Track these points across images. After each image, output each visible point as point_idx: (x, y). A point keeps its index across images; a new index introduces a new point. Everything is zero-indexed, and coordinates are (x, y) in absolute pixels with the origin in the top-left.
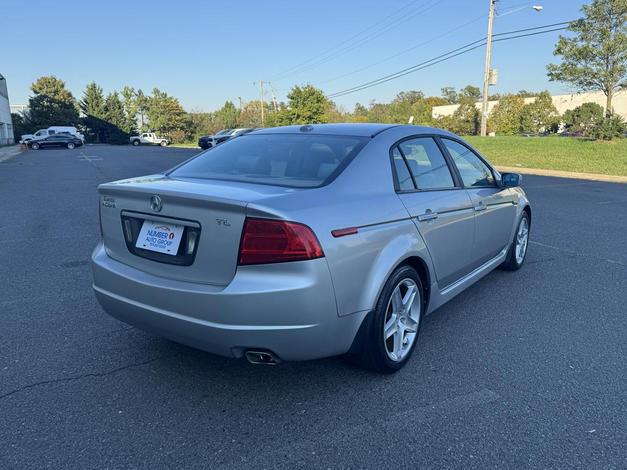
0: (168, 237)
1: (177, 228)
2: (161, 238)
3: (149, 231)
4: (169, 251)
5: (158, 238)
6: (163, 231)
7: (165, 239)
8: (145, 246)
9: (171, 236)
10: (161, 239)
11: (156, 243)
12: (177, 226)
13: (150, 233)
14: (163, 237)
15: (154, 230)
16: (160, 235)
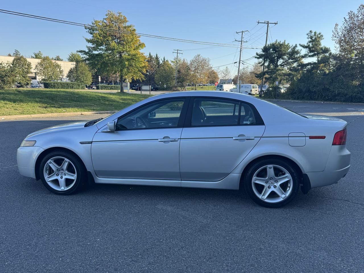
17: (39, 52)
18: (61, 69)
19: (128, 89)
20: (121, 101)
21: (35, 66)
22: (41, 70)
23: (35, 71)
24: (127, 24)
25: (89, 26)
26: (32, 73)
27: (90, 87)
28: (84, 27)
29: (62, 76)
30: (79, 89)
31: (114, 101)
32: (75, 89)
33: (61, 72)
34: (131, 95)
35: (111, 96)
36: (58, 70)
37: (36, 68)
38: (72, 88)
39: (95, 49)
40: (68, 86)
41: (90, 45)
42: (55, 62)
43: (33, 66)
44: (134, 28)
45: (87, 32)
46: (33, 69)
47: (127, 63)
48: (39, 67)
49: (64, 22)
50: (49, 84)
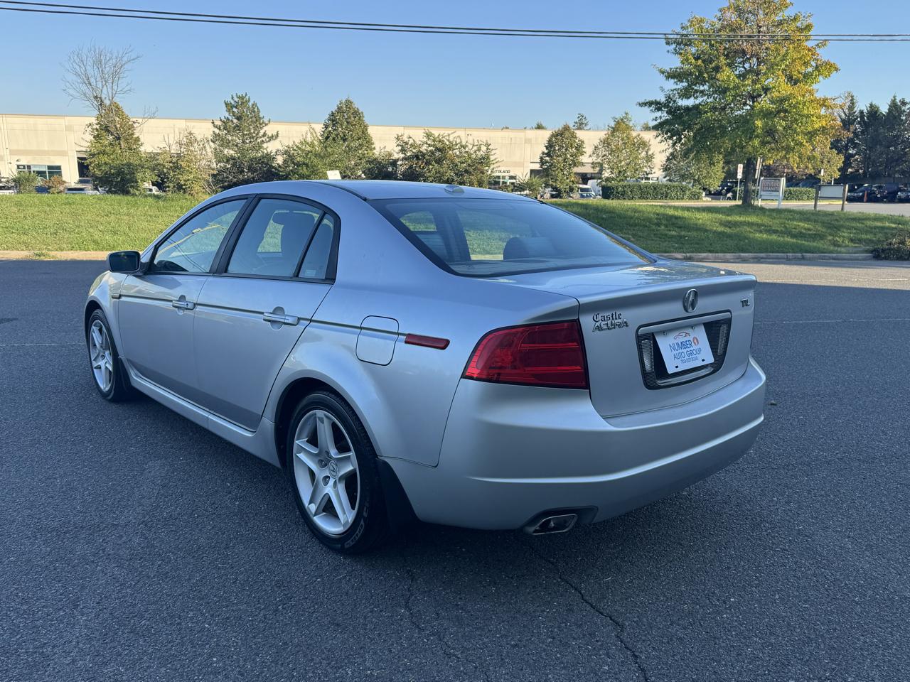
0: (693, 344)
1: (696, 329)
2: (687, 349)
3: (670, 346)
4: (703, 360)
5: (685, 351)
6: (684, 339)
7: (692, 349)
8: (677, 367)
9: (695, 341)
10: (689, 350)
11: (687, 357)
12: (692, 327)
13: (672, 347)
14: (689, 346)
15: (675, 342)
16: (684, 345)
17: (624, 115)
18: (650, 153)
19: (778, 196)
20: (721, 229)
21: (594, 147)
22: (605, 155)
23: (590, 160)
24: (788, 13)
25: (675, 36)
26: (583, 164)
27: (717, 195)
28: (664, 41)
29: (650, 168)
30: (682, 199)
31: (698, 228)
32: (673, 199)
33: (649, 158)
34: (767, 213)
35: (699, 215)
36: (644, 153)
37: (594, 153)
38: (666, 196)
39: (686, 94)
40: (657, 194)
41: (671, 85)
42: (639, 135)
43: (588, 149)
44: (810, 21)
45: (668, 51)
46: (587, 155)
47: (759, 123)
48: (602, 151)
49: (600, 34)
50: (613, 188)
